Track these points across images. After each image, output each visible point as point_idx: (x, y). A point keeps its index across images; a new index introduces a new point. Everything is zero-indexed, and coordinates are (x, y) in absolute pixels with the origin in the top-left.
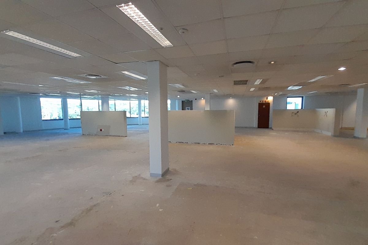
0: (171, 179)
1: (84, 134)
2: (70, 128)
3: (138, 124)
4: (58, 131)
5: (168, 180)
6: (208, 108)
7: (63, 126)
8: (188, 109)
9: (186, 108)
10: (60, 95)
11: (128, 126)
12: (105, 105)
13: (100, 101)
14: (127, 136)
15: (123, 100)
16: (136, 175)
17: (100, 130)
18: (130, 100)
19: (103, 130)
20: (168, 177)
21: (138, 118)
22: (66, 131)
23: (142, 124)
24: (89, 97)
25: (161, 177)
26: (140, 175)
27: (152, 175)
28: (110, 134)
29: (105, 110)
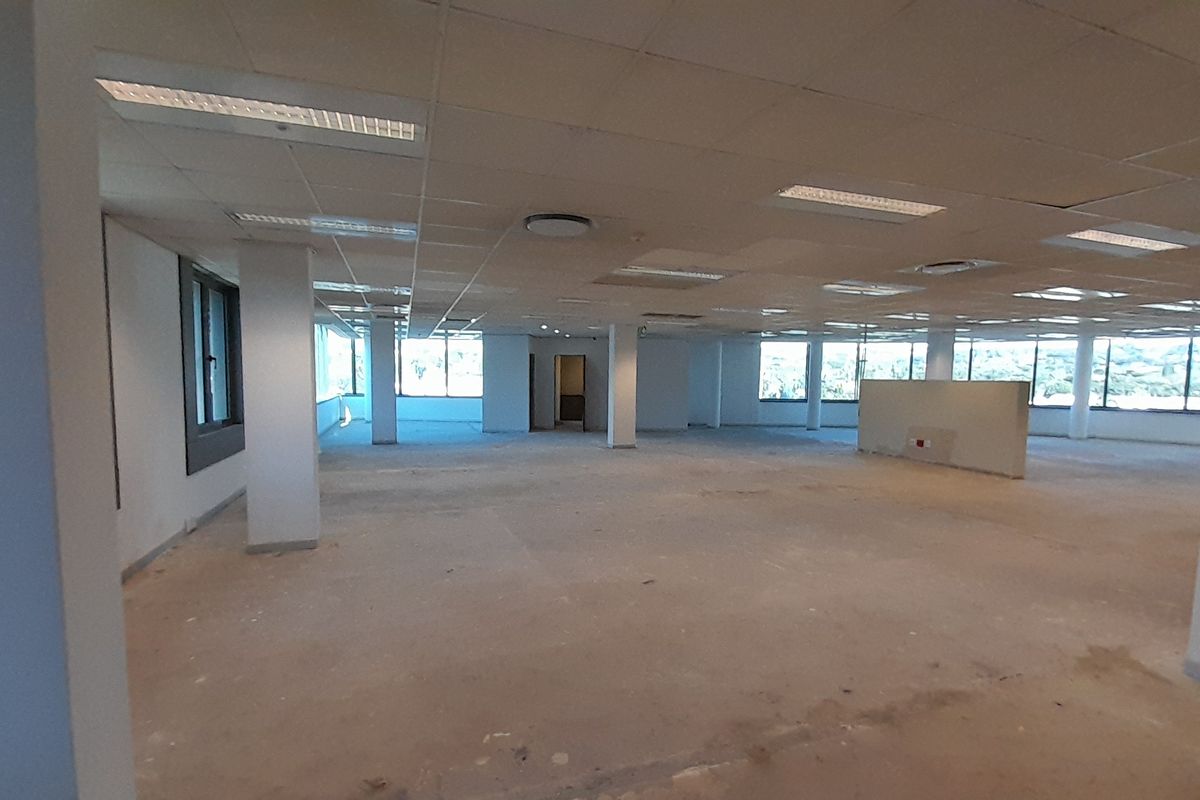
1: (861, 450)
2: (821, 427)
3: (1067, 437)
4: (793, 432)
7: (804, 421)
10: (805, 333)
11: (1030, 440)
12: (939, 361)
13: (922, 349)
14: (1020, 478)
15: (1008, 340)
17: (915, 443)
18: (1038, 339)
19: (927, 444)
21: (1068, 408)
22: (811, 435)
23: (1085, 435)
24: (888, 334)
26: (1125, 649)
28: (954, 461)
29: (938, 374)
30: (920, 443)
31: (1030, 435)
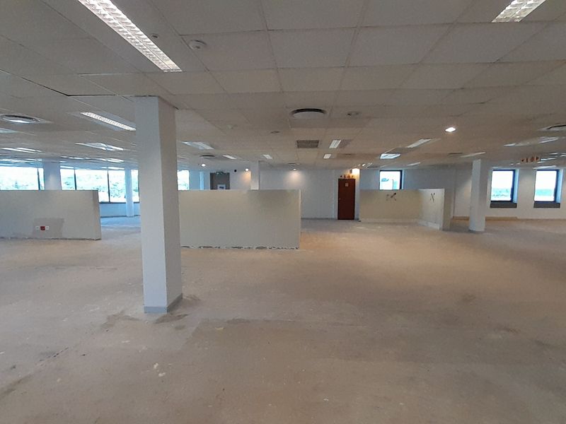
0: (186, 315)
5: (180, 317)
6: (255, 187)
8: (222, 188)
9: (219, 186)
11: (102, 220)
12: (52, 179)
13: (41, 171)
14: (99, 239)
15: (92, 169)
16: (115, 312)
17: (39, 229)
18: (107, 169)
19: (47, 228)
20: (179, 311)
21: (125, 203)
23: (133, 215)
25: (166, 313)
26: (122, 312)
27: (148, 310)
28: (64, 235)
29: (52, 187)
30: (43, 228)
31: (102, 217)
